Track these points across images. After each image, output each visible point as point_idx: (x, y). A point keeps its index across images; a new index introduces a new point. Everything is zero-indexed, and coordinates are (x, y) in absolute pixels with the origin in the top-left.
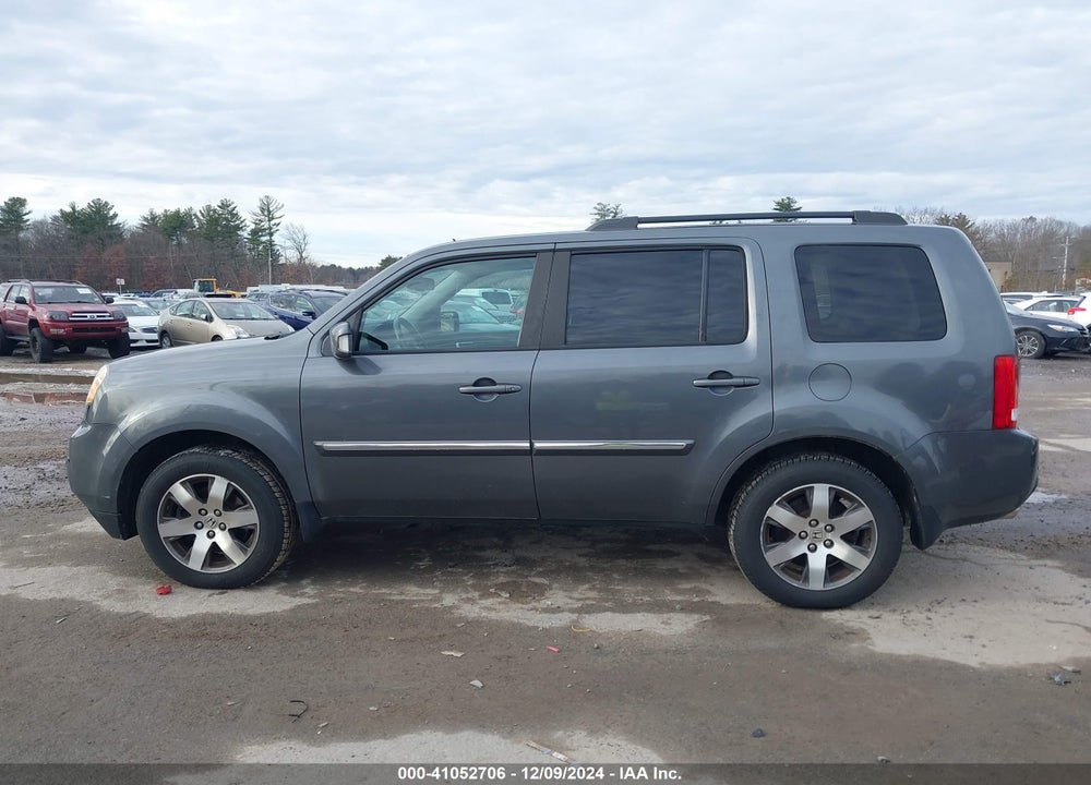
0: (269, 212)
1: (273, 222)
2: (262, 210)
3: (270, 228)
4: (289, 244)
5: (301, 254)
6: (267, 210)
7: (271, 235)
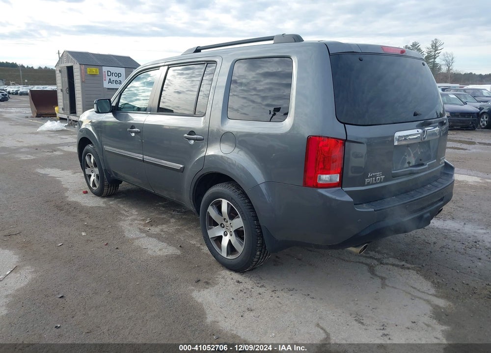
0: (436, 47)
1: (436, 52)
2: (432, 46)
3: (435, 55)
4: (444, 63)
5: (449, 67)
6: (435, 46)
7: (435, 58)
